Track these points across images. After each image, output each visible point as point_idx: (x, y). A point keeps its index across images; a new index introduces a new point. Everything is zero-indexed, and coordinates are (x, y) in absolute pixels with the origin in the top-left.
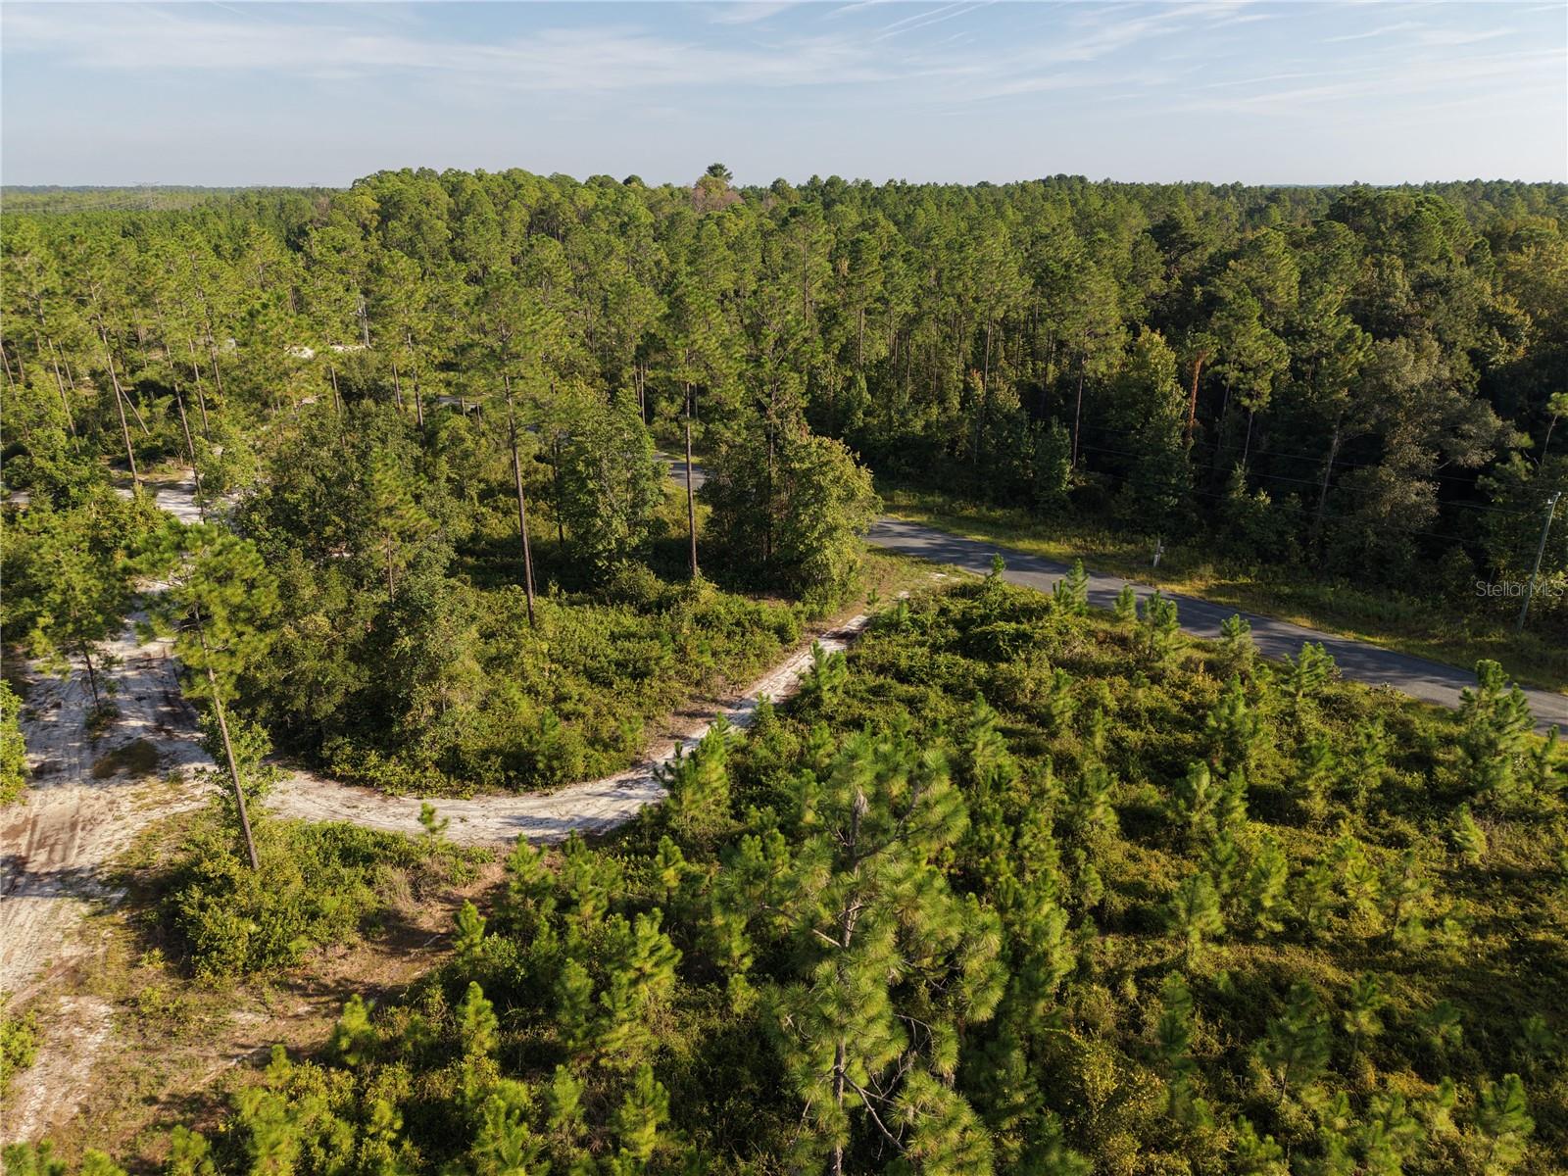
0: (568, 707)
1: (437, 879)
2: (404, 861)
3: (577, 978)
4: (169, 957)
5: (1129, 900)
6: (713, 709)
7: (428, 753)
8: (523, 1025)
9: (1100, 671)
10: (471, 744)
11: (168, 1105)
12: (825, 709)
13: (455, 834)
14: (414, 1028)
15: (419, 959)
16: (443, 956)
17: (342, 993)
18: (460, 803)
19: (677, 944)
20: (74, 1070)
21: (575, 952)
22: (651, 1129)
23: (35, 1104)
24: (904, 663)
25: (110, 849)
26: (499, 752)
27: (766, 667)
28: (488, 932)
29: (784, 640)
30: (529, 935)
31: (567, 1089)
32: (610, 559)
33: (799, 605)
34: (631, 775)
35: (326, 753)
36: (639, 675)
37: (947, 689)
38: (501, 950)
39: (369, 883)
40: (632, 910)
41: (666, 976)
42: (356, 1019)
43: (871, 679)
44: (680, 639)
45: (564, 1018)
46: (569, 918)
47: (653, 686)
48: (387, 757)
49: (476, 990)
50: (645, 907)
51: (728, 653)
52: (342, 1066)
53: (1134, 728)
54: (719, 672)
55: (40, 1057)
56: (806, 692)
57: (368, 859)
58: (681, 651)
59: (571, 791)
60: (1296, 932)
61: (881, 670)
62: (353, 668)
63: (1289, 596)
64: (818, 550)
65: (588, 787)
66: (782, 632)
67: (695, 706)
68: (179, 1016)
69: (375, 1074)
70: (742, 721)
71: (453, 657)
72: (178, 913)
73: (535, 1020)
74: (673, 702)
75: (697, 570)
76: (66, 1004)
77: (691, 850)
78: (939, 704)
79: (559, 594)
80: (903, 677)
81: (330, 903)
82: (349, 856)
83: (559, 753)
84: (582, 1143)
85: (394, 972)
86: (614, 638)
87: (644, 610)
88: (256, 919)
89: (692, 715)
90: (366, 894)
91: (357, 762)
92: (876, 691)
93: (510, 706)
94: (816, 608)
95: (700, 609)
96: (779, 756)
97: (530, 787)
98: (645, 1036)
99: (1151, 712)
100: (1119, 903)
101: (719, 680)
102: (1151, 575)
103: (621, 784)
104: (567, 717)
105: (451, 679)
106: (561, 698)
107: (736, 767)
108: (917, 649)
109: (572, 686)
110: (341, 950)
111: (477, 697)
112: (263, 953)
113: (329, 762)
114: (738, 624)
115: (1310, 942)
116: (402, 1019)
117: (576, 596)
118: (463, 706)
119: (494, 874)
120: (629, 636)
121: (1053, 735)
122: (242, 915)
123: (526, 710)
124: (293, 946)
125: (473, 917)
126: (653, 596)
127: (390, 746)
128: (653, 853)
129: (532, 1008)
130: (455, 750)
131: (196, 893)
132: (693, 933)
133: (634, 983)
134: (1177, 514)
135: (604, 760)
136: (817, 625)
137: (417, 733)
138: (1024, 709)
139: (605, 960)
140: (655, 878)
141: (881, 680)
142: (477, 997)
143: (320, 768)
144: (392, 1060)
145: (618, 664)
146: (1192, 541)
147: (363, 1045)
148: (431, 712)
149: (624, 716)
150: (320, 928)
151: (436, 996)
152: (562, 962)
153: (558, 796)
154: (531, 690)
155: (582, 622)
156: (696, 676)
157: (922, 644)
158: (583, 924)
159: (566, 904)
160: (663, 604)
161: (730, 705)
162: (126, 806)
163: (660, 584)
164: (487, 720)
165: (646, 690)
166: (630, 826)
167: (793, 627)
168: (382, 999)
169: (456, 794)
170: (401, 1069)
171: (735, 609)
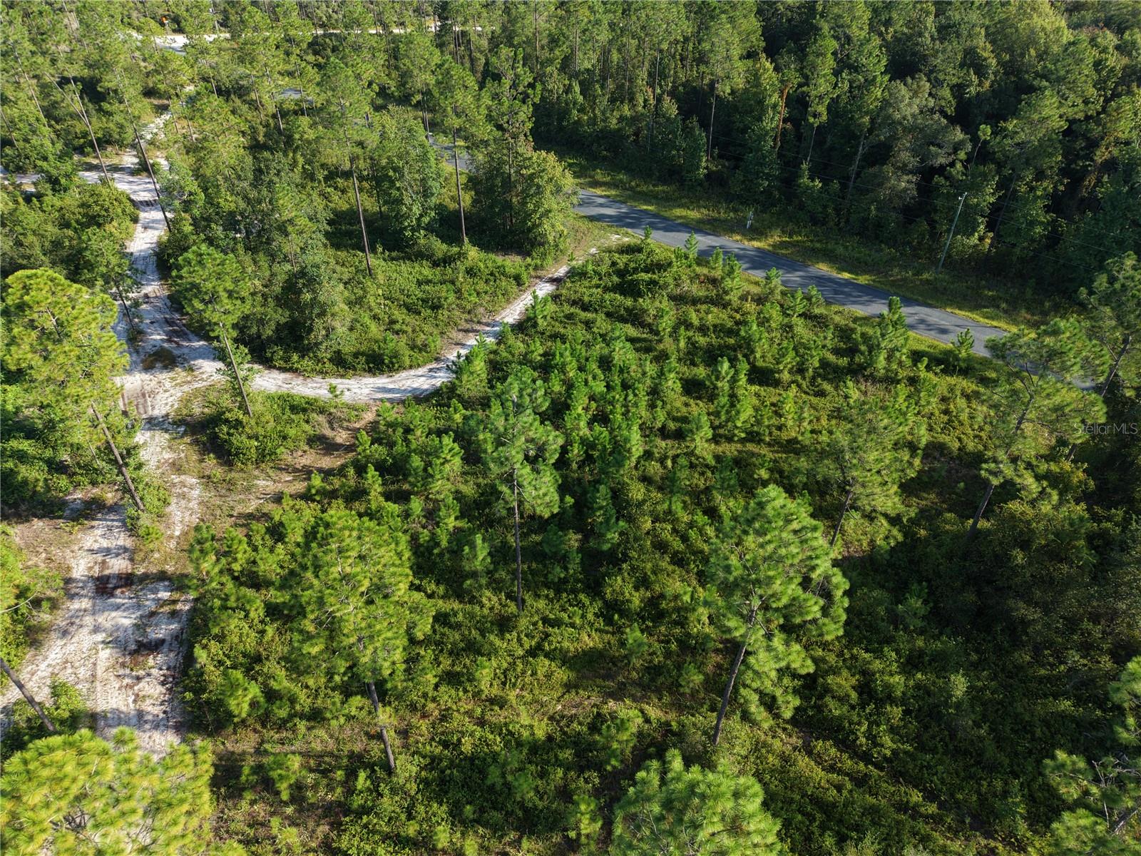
0: (397, 327)
1: (341, 420)
2: (322, 411)
3: (416, 462)
4: (218, 457)
5: (678, 425)
6: (478, 327)
7: (325, 354)
8: (393, 483)
9: (695, 301)
10: (347, 349)
11: (237, 517)
12: (540, 329)
13: (347, 398)
14: (343, 485)
15: (339, 456)
16: (351, 455)
17: (307, 472)
18: (346, 381)
19: (462, 447)
20: (191, 505)
21: (414, 451)
22: (452, 518)
23: (178, 519)
24: (586, 299)
25: (168, 407)
26: (363, 354)
27: (508, 301)
28: (372, 443)
29: (519, 284)
30: (391, 445)
31: (416, 505)
32: (413, 230)
33: (529, 260)
34: (434, 365)
35: (269, 355)
36: (436, 307)
37: (608, 315)
38: (379, 451)
39: (307, 422)
40: (440, 433)
41: (457, 461)
42: (317, 481)
43: (568, 309)
44: (458, 284)
45: (412, 479)
46: (410, 437)
47: (443, 314)
48: (303, 357)
49: (371, 469)
50: (446, 431)
51: (486, 293)
52: (313, 501)
53: (704, 335)
54: (481, 305)
55: (173, 500)
56: (529, 319)
57: (304, 410)
58: (458, 292)
59: (404, 374)
60: (753, 437)
61: (574, 303)
62: (280, 311)
63: (819, 250)
64: (540, 224)
65: (412, 372)
66: (517, 279)
67: (468, 326)
68: (231, 483)
69: (329, 504)
70: (496, 335)
71: (334, 304)
72: (218, 437)
73: (398, 481)
74: (456, 324)
75: (466, 240)
76: (176, 479)
77: (467, 404)
78: (602, 323)
79: (383, 253)
80: (585, 308)
81: (292, 432)
82: (294, 409)
83: (396, 355)
84: (424, 527)
85: (327, 462)
86: (419, 283)
87: (435, 264)
88: (257, 439)
89: (467, 331)
90: (307, 427)
91: (287, 360)
92: (570, 317)
93: (366, 328)
94: (539, 262)
95: (468, 263)
96: (513, 356)
97: (382, 372)
98: (449, 486)
99: (715, 326)
100: (672, 426)
101: (481, 310)
102: (744, 235)
103: (431, 370)
104: (397, 333)
105: (333, 315)
106: (393, 322)
107: (491, 362)
108: (594, 290)
109: (399, 315)
110: (300, 453)
111: (348, 324)
112: (264, 456)
113: (271, 360)
114: (492, 274)
115: (760, 441)
116: (337, 482)
117: (394, 254)
118: (341, 329)
119: (369, 416)
120: (428, 282)
121: (660, 341)
122: (249, 438)
123: (375, 330)
124: (278, 451)
125: (365, 438)
126: (440, 255)
127: (304, 351)
128: (449, 407)
129: (397, 476)
130: (339, 352)
131: (225, 429)
132: (470, 443)
133: (443, 464)
134: (767, 192)
135: (420, 357)
136: (540, 273)
137: (317, 344)
138: (649, 325)
139: (429, 454)
140: (450, 418)
141: (572, 310)
142: (372, 472)
143: (268, 363)
144: (336, 498)
145: (423, 300)
146: (774, 210)
147: (321, 492)
148: (324, 332)
149: (428, 332)
150: (290, 444)
151: (351, 471)
152: (409, 456)
153: (397, 377)
154: (375, 317)
155: (400, 273)
156: (468, 307)
157: (597, 286)
158: (417, 439)
159: (408, 431)
160: (447, 261)
161: (488, 325)
162: (168, 385)
163: (444, 247)
164: (354, 336)
165: (440, 317)
166: (437, 392)
167: (524, 276)
168: (327, 473)
169: (342, 376)
170: (340, 501)
171: (490, 265)
